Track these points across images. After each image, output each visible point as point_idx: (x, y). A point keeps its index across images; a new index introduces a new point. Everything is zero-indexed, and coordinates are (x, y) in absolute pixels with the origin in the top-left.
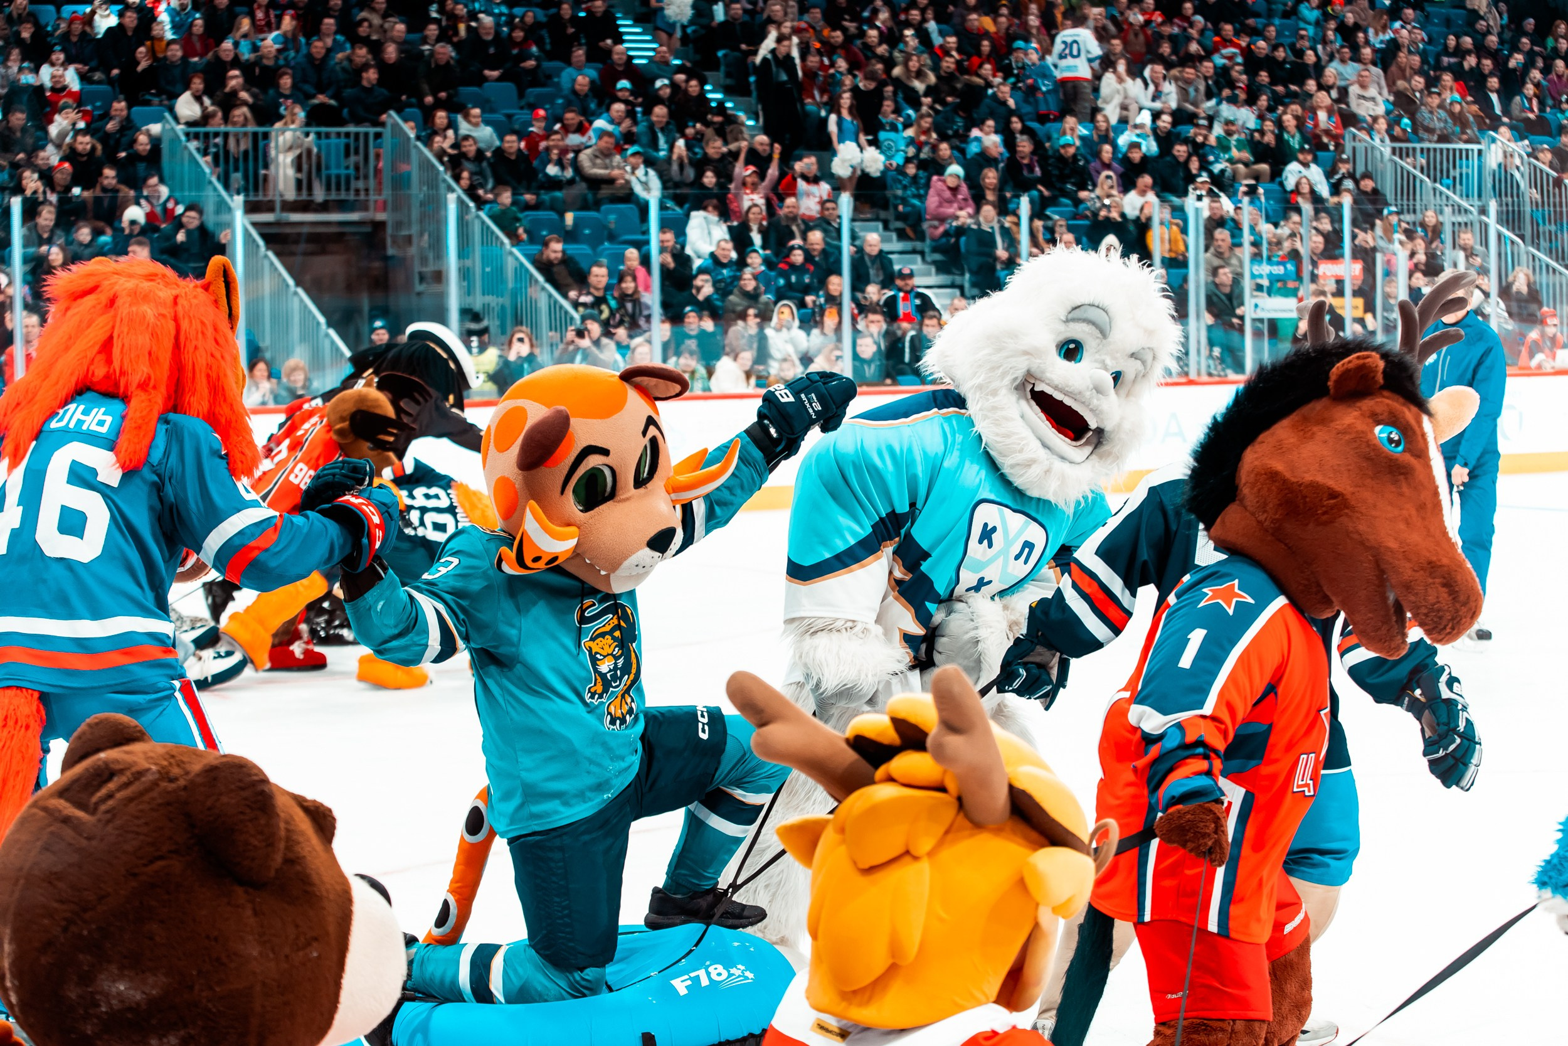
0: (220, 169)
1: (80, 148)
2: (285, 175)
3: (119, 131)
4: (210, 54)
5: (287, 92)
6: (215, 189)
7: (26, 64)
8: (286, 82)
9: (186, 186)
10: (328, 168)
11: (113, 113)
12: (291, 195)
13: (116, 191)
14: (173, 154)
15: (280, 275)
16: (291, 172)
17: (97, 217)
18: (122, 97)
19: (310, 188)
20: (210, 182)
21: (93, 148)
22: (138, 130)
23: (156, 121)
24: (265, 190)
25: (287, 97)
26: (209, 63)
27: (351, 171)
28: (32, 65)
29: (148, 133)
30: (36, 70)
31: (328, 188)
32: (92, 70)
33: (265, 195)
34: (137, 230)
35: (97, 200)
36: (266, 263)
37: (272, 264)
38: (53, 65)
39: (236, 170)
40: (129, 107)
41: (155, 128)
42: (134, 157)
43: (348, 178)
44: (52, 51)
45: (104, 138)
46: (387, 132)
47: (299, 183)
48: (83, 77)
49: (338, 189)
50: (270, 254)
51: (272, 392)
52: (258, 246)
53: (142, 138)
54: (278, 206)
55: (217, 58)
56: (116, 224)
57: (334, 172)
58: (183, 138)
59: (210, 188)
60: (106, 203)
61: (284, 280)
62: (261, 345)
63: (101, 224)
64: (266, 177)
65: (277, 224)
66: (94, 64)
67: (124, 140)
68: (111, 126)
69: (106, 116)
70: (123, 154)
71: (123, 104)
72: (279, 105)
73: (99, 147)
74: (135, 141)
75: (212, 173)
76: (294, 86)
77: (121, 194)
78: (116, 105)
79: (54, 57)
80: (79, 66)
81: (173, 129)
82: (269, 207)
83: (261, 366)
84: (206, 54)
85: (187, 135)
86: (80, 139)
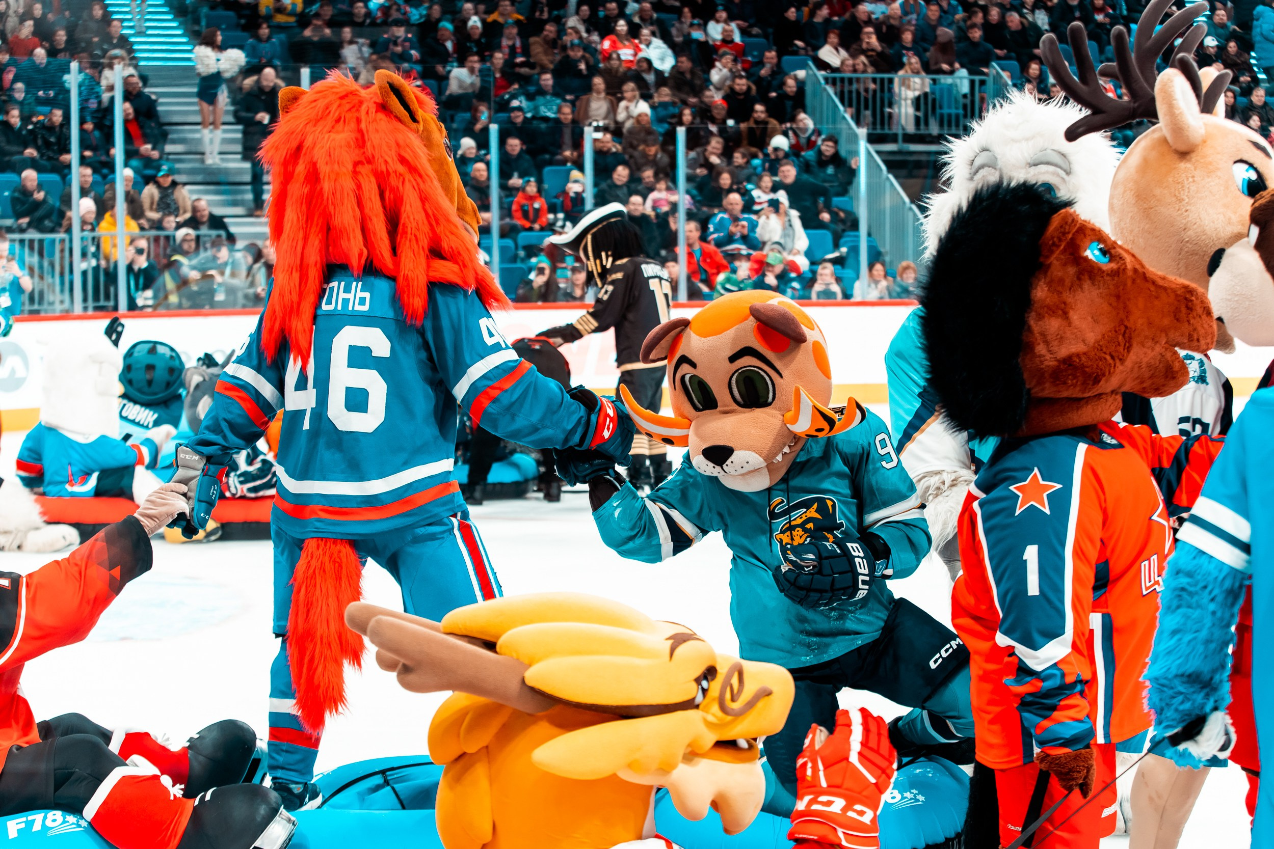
0: (853, 110)
1: (737, 88)
2: (906, 114)
3: (770, 75)
4: (847, 15)
5: (909, 45)
6: (848, 124)
7: (696, 22)
8: (908, 37)
9: (825, 120)
10: (941, 108)
11: (765, 60)
12: (911, 129)
13: (765, 123)
14: (814, 94)
15: (898, 194)
16: (911, 111)
17: (752, 144)
18: (775, 48)
19: (927, 124)
20: (844, 118)
21: (749, 88)
22: (786, 74)
23: (802, 68)
24: (890, 124)
25: (908, 49)
26: (846, 22)
27: (961, 111)
28: (701, 22)
29: (796, 78)
30: (704, 27)
31: (941, 125)
32: (751, 26)
33: (890, 129)
34: (781, 154)
35: (750, 130)
36: (888, 184)
37: (892, 185)
38: (718, 21)
39: (866, 108)
40: (780, 56)
41: (801, 74)
42: (783, 96)
43: (957, 116)
44: (716, 11)
45: (758, 81)
46: (990, 81)
47: (917, 119)
48: (744, 32)
49: (949, 125)
50: (891, 177)
51: (888, 288)
52: (881, 170)
53: (791, 82)
54: (900, 138)
55: (854, 17)
56: (765, 151)
57: (946, 111)
58: (823, 82)
59: (844, 122)
60: (758, 132)
61: (902, 198)
62: (882, 250)
63: (754, 150)
64: (890, 115)
65: (899, 152)
66: (752, 21)
67: (775, 83)
68: (764, 72)
69: (761, 63)
70: (774, 94)
71: (773, 54)
72: (901, 56)
73: (754, 87)
74: (783, 83)
75: (845, 111)
76: (914, 41)
77: (770, 126)
78: (768, 54)
79: (718, 15)
80: (740, 22)
81: (815, 75)
82: (893, 139)
83: (878, 267)
84: (844, 14)
85: (826, 80)
86: (738, 81)
